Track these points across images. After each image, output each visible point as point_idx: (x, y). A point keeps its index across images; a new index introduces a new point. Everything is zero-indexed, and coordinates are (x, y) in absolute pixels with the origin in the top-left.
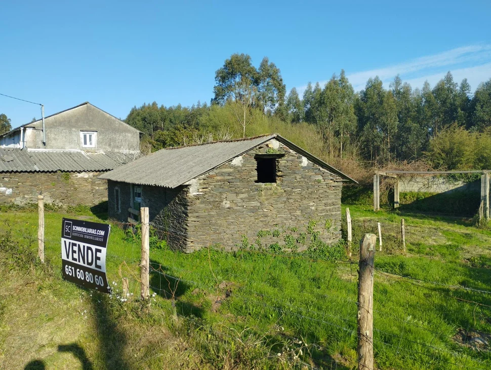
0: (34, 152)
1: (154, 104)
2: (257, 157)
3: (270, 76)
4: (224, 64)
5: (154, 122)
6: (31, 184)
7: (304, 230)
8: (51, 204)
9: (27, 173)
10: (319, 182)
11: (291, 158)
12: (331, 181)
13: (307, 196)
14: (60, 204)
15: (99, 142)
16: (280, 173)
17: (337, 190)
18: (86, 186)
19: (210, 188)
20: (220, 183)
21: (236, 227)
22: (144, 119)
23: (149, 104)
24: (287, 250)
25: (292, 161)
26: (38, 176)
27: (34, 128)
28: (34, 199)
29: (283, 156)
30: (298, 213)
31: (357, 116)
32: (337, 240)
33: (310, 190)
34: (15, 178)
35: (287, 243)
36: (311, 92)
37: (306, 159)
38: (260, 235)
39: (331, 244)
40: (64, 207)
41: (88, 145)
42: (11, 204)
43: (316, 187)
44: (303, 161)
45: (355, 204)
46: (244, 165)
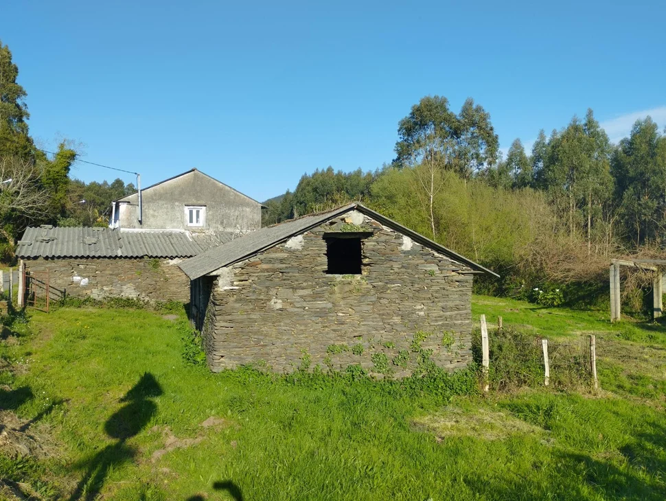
0: (128, 233)
1: (330, 170)
2: (326, 237)
3: (473, 124)
4: (411, 111)
5: (328, 193)
6: (111, 272)
7: (406, 346)
8: (135, 299)
9: (107, 259)
10: (432, 274)
11: (383, 238)
12: (454, 273)
13: (411, 295)
14: (147, 299)
15: (207, 220)
16: (367, 260)
17: (463, 286)
18: (180, 276)
19: (250, 281)
20: (266, 274)
21: (292, 337)
22: (315, 190)
23: (323, 170)
24: (375, 374)
25: (385, 242)
26: (120, 262)
27: (129, 202)
28: (115, 292)
29: (370, 234)
30: (397, 320)
31: (616, 177)
32: (465, 364)
33: (416, 286)
34: (93, 265)
35: (376, 365)
36: (544, 144)
37: (410, 239)
38: (331, 351)
39: (453, 369)
40: (151, 303)
41: (194, 224)
42: (86, 297)
43: (426, 281)
44: (404, 242)
45: (590, 310)
46: (304, 248)
